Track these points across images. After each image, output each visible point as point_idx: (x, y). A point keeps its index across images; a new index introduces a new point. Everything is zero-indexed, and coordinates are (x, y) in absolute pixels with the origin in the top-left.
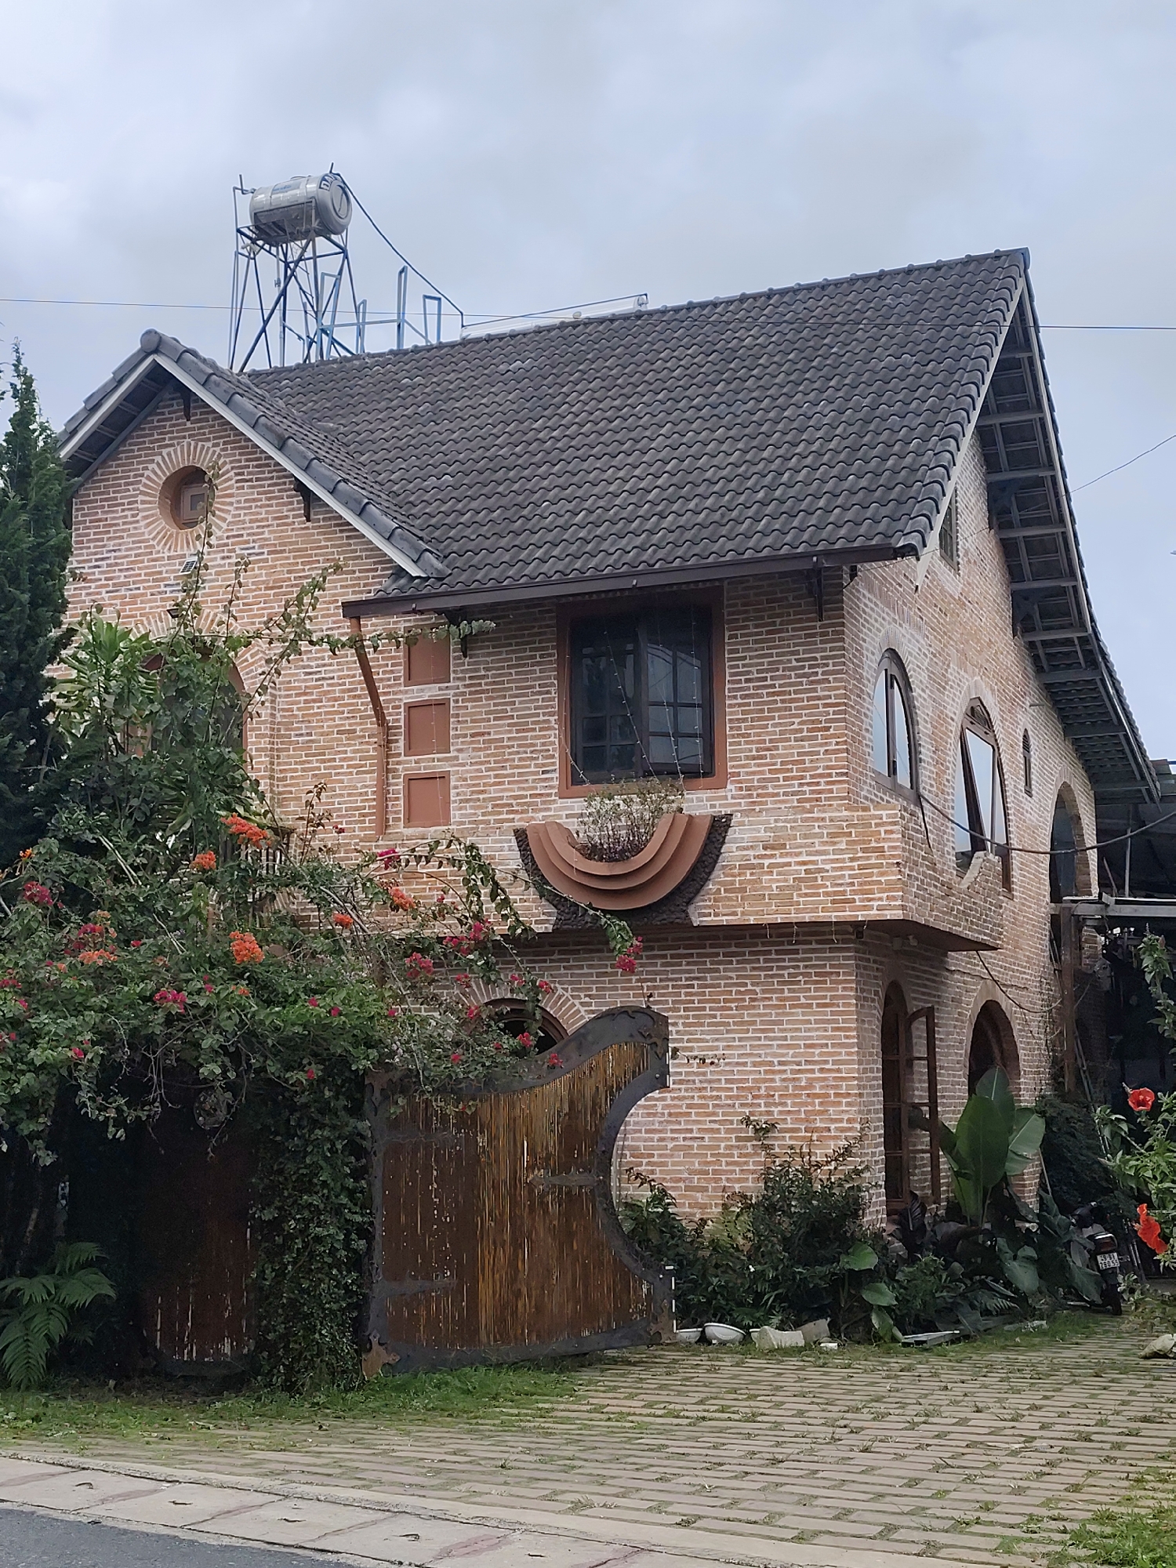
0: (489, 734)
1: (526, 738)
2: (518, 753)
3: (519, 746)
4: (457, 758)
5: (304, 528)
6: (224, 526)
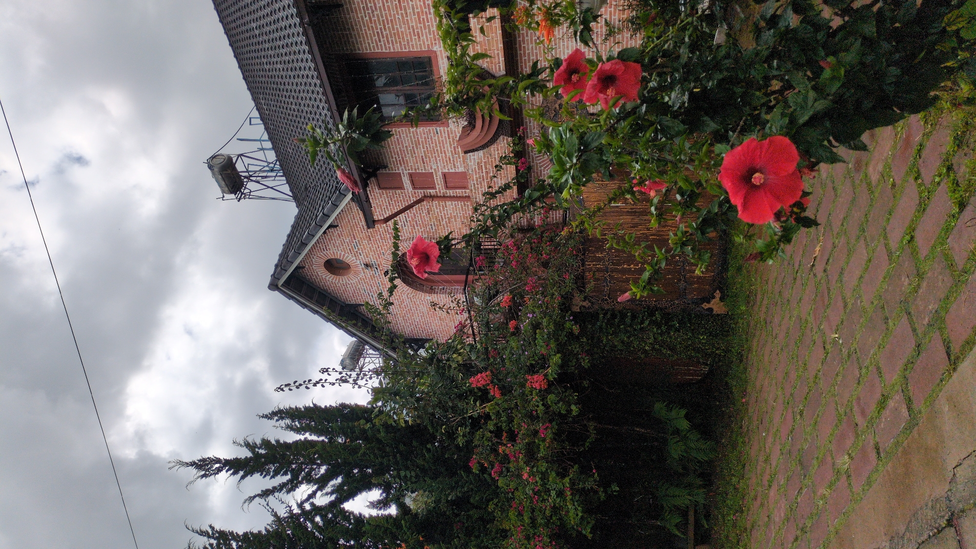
0: (422, 156)
1: (422, 142)
2: (429, 144)
3: (426, 144)
4: (435, 169)
5: (342, 228)
6: (346, 255)
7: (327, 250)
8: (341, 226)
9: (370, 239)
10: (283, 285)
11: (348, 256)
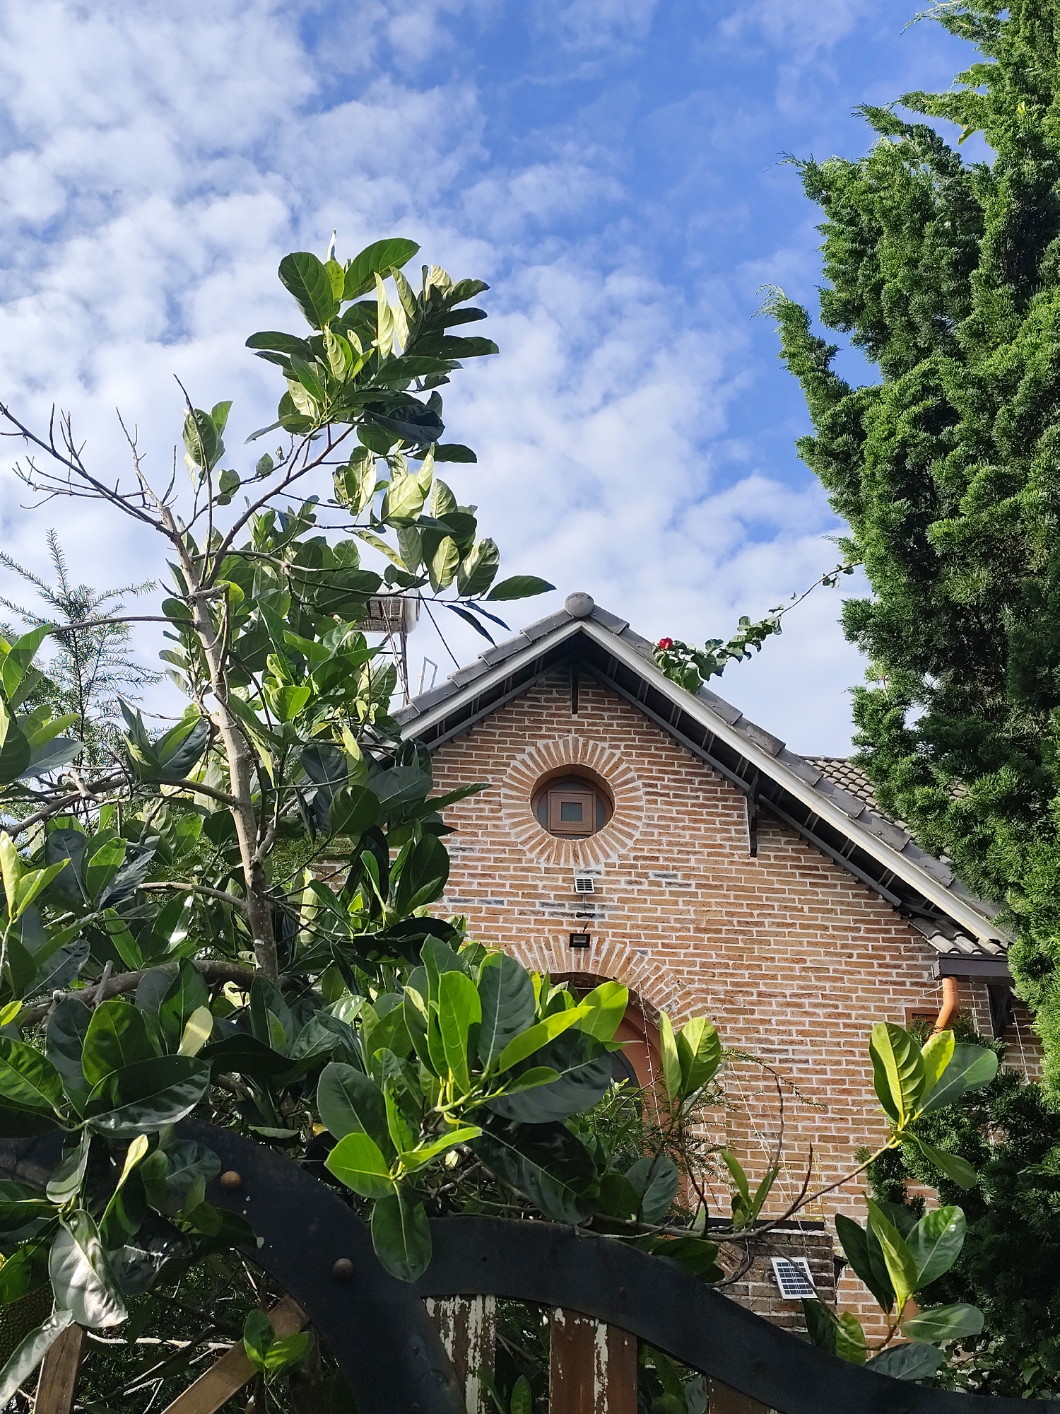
5: (748, 864)
6: (630, 843)
7: (648, 793)
8: (753, 864)
9: (706, 930)
10: (580, 634)
11: (624, 845)
